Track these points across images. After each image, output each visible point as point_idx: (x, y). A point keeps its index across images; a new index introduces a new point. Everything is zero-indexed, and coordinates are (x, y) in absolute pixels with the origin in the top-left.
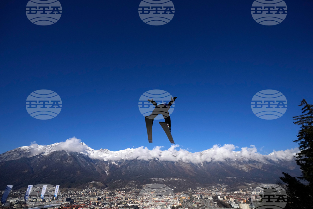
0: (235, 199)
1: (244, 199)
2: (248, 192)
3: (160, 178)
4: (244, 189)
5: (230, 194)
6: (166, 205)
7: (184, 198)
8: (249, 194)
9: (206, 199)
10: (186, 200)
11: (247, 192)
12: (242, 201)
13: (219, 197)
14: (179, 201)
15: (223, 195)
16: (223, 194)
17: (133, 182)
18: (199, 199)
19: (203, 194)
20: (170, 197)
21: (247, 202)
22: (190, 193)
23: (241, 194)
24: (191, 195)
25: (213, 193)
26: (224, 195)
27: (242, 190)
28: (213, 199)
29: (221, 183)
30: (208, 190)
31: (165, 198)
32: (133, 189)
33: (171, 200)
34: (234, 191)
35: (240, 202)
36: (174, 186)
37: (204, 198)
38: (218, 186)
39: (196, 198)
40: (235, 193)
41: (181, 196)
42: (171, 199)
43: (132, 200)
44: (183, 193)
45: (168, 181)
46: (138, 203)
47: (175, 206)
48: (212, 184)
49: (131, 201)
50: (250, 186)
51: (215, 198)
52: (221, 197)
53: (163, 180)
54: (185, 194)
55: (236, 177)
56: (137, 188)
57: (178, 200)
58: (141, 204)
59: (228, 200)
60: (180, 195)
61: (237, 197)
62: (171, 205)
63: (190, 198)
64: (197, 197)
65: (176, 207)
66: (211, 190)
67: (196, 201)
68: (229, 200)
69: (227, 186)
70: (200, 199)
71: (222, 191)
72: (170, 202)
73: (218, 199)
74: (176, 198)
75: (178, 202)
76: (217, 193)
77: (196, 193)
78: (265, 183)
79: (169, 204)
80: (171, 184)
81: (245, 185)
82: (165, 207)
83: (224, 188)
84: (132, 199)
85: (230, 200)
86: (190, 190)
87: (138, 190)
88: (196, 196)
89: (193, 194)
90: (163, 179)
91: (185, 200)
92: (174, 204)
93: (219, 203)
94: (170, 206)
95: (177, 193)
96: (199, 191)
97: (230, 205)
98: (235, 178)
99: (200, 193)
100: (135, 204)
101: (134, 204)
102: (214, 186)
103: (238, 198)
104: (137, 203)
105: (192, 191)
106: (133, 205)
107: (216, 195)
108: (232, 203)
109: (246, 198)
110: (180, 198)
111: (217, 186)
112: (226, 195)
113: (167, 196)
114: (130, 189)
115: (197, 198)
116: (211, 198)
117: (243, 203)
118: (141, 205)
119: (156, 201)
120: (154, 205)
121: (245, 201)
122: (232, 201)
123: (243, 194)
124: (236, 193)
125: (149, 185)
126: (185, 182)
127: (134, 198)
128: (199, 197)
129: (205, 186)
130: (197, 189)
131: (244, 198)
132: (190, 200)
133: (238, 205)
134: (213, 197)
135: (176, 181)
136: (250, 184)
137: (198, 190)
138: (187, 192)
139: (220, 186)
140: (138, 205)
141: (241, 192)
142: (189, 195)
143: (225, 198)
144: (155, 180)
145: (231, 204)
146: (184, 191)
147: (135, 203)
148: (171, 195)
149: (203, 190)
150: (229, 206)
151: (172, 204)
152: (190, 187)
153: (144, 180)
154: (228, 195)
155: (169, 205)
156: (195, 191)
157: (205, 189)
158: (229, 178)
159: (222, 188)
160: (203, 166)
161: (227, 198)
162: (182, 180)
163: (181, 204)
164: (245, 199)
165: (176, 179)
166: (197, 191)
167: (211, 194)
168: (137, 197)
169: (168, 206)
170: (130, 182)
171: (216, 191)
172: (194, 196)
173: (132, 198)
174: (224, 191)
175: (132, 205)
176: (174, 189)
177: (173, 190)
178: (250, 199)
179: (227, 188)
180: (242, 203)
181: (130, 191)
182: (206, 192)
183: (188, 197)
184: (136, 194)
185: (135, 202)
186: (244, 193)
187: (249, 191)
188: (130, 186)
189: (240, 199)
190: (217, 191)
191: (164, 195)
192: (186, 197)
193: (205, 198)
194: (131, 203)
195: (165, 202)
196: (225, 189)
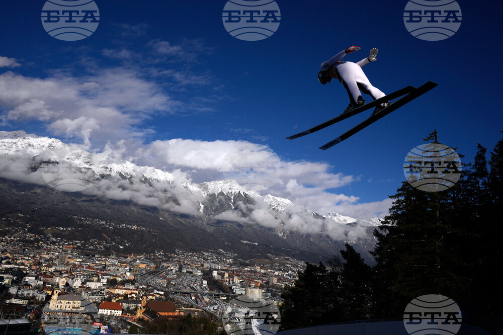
0: (242, 278)
1: (257, 281)
2: (269, 270)
3: (96, 218)
4: (264, 265)
5: (236, 271)
6: (99, 277)
7: (143, 266)
8: (268, 274)
9: (187, 274)
10: (147, 270)
11: (267, 270)
12: (254, 285)
13: (215, 273)
14: (130, 271)
15: (223, 270)
16: (225, 268)
17: (20, 217)
18: (174, 271)
19: (185, 264)
20: (111, 261)
21: (261, 287)
22: (158, 258)
23: (255, 272)
24: (160, 262)
25: (206, 265)
26: (226, 270)
27: (260, 265)
28: (203, 274)
29: (227, 249)
30: (198, 258)
31: (97, 262)
32: (16, 231)
33: (112, 268)
34: (247, 265)
35: (250, 286)
36: (126, 241)
37: (184, 271)
38: (220, 254)
39: (169, 271)
40: (246, 269)
41: (138, 261)
42: (113, 265)
43: (10, 256)
44: (143, 257)
45: (116, 228)
46: (27, 266)
47: (119, 279)
48: (210, 249)
49: (7, 258)
50: (276, 261)
51: (207, 274)
52: (218, 274)
53: (104, 225)
54: (147, 258)
55: (258, 242)
56: (30, 231)
57: (127, 269)
58: (34, 267)
59: (229, 281)
60: (135, 261)
61: (247, 277)
62: (109, 277)
63: (156, 268)
64: (172, 268)
65: (121, 281)
66: (204, 259)
67: (167, 274)
68: (231, 279)
69: (236, 256)
70: (176, 272)
71: (225, 263)
72: (110, 270)
73: (212, 276)
74: (125, 264)
75: (128, 274)
76: (213, 266)
77: (172, 260)
78: (301, 260)
79: (106, 275)
80: (120, 236)
81: (268, 258)
82: (95, 279)
83: (228, 259)
84: (8, 255)
85: (233, 280)
86: (159, 254)
87: (31, 237)
88: (169, 267)
89: (166, 261)
90: (104, 222)
91: (144, 272)
92: (116, 276)
93: (212, 283)
94: (108, 279)
95: (130, 256)
96: (179, 258)
97: (231, 288)
98: (256, 244)
99: (180, 262)
100: (17, 266)
101: (13, 266)
102: (212, 252)
103: (249, 278)
104: (23, 264)
105: (165, 256)
106: (11, 269)
107: (210, 269)
108: (235, 284)
109: (262, 280)
110: (133, 266)
111: (217, 253)
112: (229, 271)
113: (103, 259)
114: (9, 231)
115: (172, 270)
116: (199, 273)
117: (254, 288)
118: (34, 270)
119: (75, 265)
120: (67, 272)
121: (259, 285)
122: (237, 283)
123: (260, 272)
124: (249, 269)
125: (63, 231)
126: (153, 235)
127: (15, 253)
128: (174, 269)
129: (194, 251)
130: (175, 253)
131: (258, 279)
132: (155, 273)
133: (244, 289)
134: (203, 271)
135: (134, 232)
136: (277, 259)
137: (178, 255)
138: (153, 256)
139: (223, 254)
140: (24, 269)
141: (258, 269)
142: (155, 263)
143: (226, 275)
144: (82, 220)
145: (233, 287)
146: (147, 253)
147: (16, 264)
148: (113, 257)
149: (187, 256)
150: (228, 291)
151: (113, 276)
152: (160, 248)
153: (52, 216)
154: (233, 271)
155: (105, 277)
156: (171, 257)
157: (192, 256)
158: (245, 242)
159: (225, 257)
160: (204, 211)
161: (229, 276)
162: (149, 231)
163: (132, 277)
164: (260, 281)
165: (135, 227)
166: (175, 258)
167: (202, 265)
168: (24, 250)
169: (103, 278)
170: (10, 215)
171: (213, 262)
172: (165, 265)
173: (9, 253)
174: (228, 264)
175: (8, 266)
176: (124, 246)
177: (121, 247)
178: (268, 283)
179: (235, 259)
180: (253, 286)
181: (6, 235)
182: (193, 261)
183: (153, 265)
184: (24, 245)
185: (18, 261)
186: (262, 271)
187: (272, 269)
188: (9, 224)
189: (252, 280)
190: (215, 263)
191: (96, 256)
192: (148, 266)
193: (187, 272)
194: (4, 262)
195: (97, 269)
196: (230, 260)
